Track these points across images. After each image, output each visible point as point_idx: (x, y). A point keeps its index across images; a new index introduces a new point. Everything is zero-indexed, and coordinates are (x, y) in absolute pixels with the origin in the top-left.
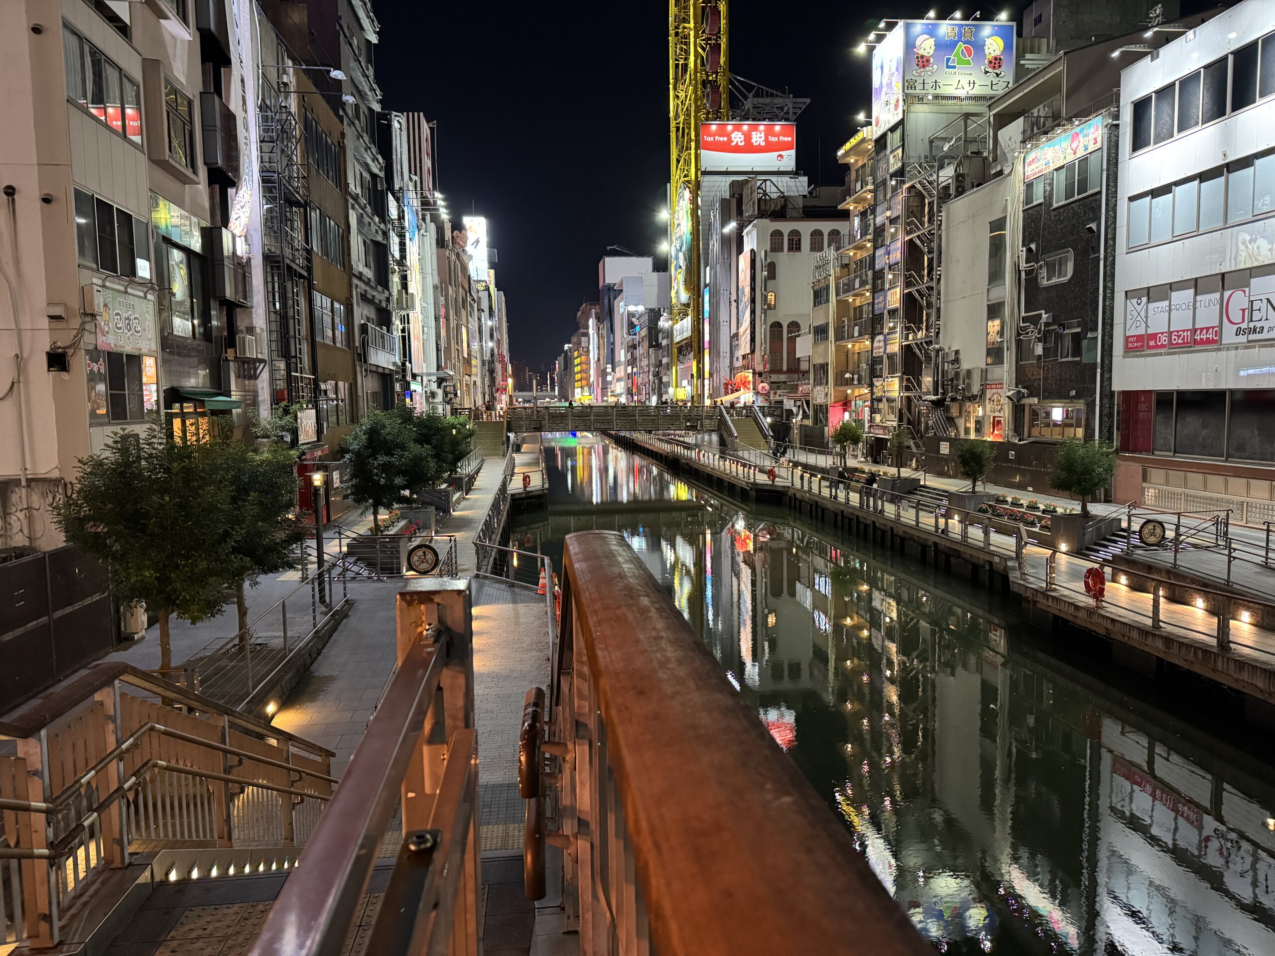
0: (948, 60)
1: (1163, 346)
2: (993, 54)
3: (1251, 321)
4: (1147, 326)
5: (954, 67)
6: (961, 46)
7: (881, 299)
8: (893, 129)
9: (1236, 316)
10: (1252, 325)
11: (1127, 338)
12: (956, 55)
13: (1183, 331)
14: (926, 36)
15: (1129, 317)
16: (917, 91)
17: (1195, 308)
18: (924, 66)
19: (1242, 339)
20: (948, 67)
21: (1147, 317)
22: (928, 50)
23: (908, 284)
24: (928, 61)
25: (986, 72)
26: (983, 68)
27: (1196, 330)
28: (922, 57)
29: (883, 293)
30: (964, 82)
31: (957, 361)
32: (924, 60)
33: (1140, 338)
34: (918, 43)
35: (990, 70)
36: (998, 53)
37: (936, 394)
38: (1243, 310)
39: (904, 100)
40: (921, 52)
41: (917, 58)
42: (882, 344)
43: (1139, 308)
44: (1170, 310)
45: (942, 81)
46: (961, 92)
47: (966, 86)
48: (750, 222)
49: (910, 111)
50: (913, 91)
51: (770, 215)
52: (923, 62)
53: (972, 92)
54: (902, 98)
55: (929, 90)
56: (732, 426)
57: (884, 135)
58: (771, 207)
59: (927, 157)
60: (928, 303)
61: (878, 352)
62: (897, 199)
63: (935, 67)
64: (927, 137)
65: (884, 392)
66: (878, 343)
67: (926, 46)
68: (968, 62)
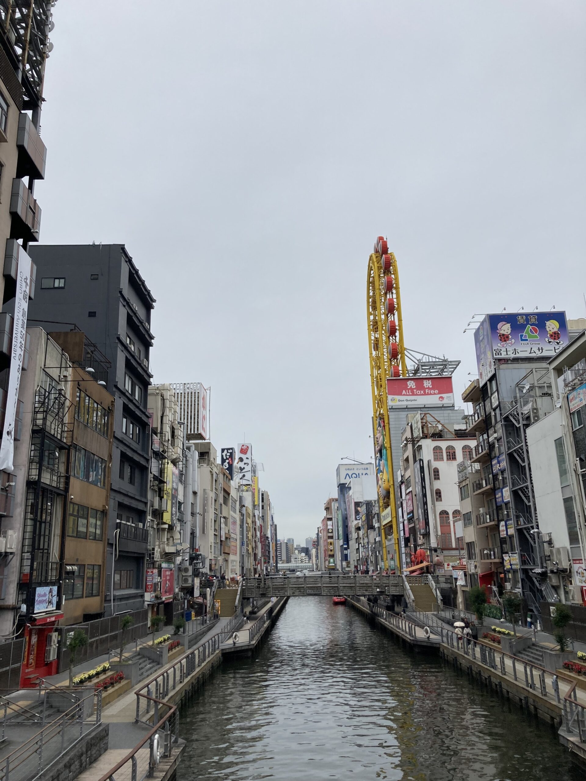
0: (522, 336)
2: (553, 331)
5: (527, 340)
6: (529, 327)
7: (500, 494)
8: (491, 380)
12: (527, 332)
14: (504, 323)
16: (503, 356)
18: (505, 341)
20: (522, 340)
22: (507, 331)
23: (513, 485)
24: (508, 337)
25: (550, 342)
26: (547, 339)
28: (503, 335)
29: (500, 490)
30: (535, 349)
31: (550, 542)
32: (505, 337)
34: (499, 326)
35: (552, 340)
36: (556, 330)
37: (542, 567)
39: (494, 362)
40: (502, 332)
41: (500, 336)
42: (504, 528)
45: (519, 349)
46: (533, 355)
47: (537, 351)
48: (418, 441)
49: (499, 369)
50: (499, 356)
51: (431, 436)
52: (504, 338)
53: (542, 355)
54: (493, 361)
55: (512, 356)
56: (410, 591)
57: (486, 384)
58: (431, 431)
59: (515, 397)
60: (528, 498)
61: (503, 534)
62: (499, 426)
63: (513, 340)
64: (513, 385)
65: (511, 565)
66: (502, 528)
67: (505, 328)
68: (536, 337)
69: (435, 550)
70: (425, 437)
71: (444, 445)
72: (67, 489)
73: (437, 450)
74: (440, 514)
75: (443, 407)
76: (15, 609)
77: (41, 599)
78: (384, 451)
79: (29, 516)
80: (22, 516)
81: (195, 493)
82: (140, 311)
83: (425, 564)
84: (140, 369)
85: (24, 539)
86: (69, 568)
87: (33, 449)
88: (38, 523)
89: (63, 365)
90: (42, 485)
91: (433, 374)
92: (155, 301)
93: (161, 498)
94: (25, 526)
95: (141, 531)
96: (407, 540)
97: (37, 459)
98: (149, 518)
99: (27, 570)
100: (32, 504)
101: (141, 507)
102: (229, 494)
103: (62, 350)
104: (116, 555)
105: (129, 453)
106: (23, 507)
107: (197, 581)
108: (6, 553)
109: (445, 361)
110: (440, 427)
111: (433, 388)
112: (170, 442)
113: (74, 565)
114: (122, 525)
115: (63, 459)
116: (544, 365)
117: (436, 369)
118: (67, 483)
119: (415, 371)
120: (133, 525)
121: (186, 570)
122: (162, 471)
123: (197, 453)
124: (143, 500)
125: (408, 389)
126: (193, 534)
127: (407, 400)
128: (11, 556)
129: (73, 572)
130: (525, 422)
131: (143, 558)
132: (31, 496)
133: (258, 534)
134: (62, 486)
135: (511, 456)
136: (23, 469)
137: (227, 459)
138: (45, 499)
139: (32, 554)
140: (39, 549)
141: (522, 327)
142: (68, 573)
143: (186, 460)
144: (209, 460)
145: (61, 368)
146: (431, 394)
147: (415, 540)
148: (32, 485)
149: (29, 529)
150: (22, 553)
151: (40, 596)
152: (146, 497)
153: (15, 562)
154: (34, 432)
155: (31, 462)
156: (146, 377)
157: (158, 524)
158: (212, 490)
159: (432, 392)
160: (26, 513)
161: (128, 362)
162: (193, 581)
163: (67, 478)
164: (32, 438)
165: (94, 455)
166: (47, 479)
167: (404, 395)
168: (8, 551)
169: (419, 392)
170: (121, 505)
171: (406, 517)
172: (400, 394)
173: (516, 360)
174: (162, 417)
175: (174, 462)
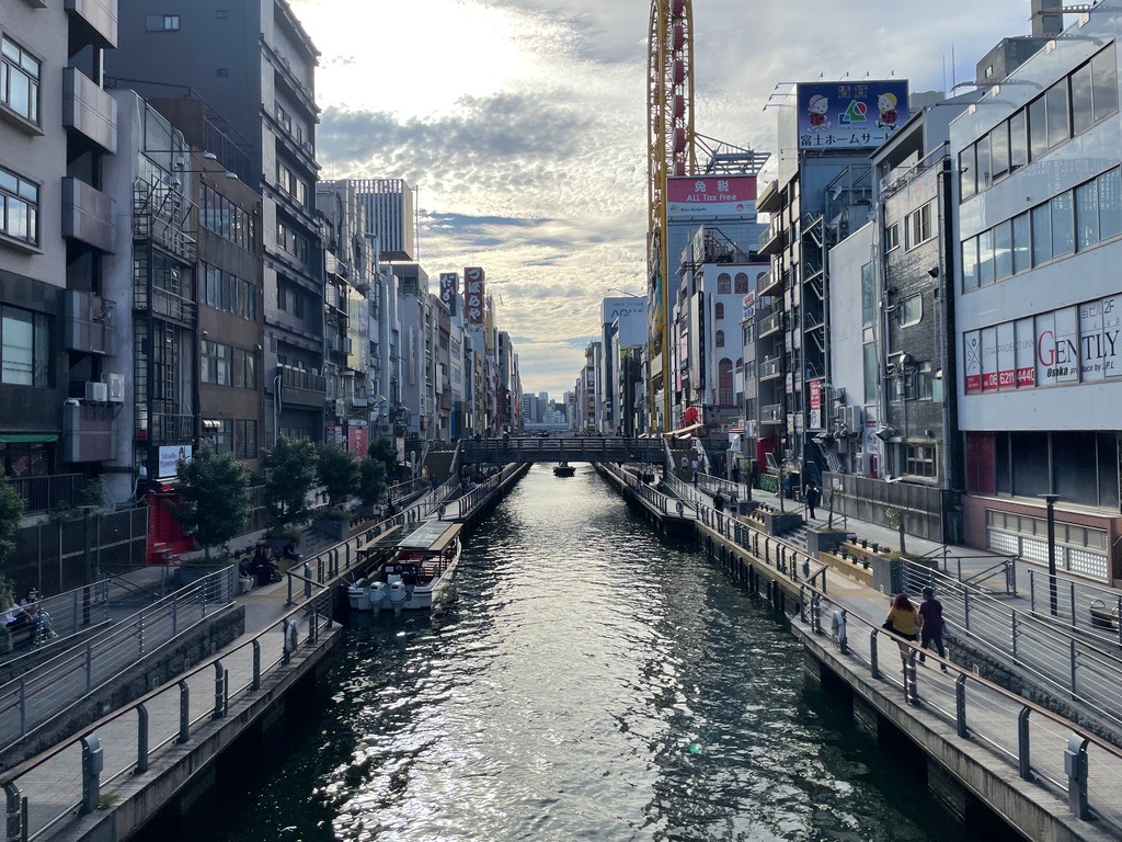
0: (842, 116)
1: (994, 387)
2: (887, 109)
3: (1058, 362)
4: (982, 367)
5: (849, 123)
6: (854, 103)
8: (792, 182)
9: (1046, 357)
10: (1059, 366)
11: (966, 378)
12: (850, 111)
13: (1008, 372)
14: (820, 96)
15: (967, 358)
16: (812, 146)
17: (1016, 349)
18: (818, 124)
19: (1052, 380)
20: (842, 122)
21: (981, 358)
22: (822, 108)
23: (807, 325)
24: (822, 118)
25: (880, 126)
26: (877, 122)
27: (1018, 371)
28: (816, 115)
30: (859, 136)
31: (843, 399)
32: (818, 117)
33: (976, 377)
34: (811, 102)
35: (884, 124)
36: (892, 108)
38: (1052, 351)
39: (799, 155)
40: (815, 110)
41: (812, 115)
42: (791, 381)
43: (974, 349)
44: (997, 351)
45: (836, 136)
46: (855, 145)
47: (861, 140)
48: (699, 266)
49: (805, 164)
50: (808, 147)
51: (717, 261)
52: (817, 119)
53: (867, 145)
54: (796, 152)
55: (824, 145)
56: (671, 459)
57: (786, 188)
58: (718, 253)
59: (824, 206)
60: (822, 343)
61: (789, 390)
62: (796, 246)
63: (829, 123)
64: (822, 188)
65: (795, 428)
66: (789, 381)
67: (820, 105)
68: (862, 118)
69: (711, 409)
70: (708, 260)
71: (732, 271)
72: (195, 323)
73: (724, 278)
74: (721, 363)
75: (742, 219)
76: (133, 471)
77: (168, 460)
78: (657, 281)
79: (142, 356)
80: (131, 357)
81: (395, 332)
82: (296, 70)
83: (696, 425)
84: (300, 157)
85: (136, 386)
86: (207, 423)
87: (137, 265)
88: (156, 366)
89: (176, 148)
90: (154, 315)
91: (732, 172)
92: (319, 54)
93: (343, 335)
94: (136, 368)
95: (314, 379)
96: (679, 396)
97: (144, 280)
98: (327, 362)
99: (144, 425)
100: (143, 340)
101: (312, 347)
102: (449, 334)
103: (172, 126)
104: (278, 408)
105: (290, 275)
106: (131, 344)
107: (401, 443)
108: (109, 402)
109: (751, 153)
110: (730, 248)
111: (731, 192)
112: (353, 261)
113: (216, 419)
114: (285, 373)
115: (187, 281)
116: (866, 159)
117: (737, 164)
118: (195, 314)
119: (707, 166)
120: (304, 371)
121: (385, 428)
122: (342, 302)
123: (396, 279)
124: (316, 338)
125: (696, 194)
126: (394, 384)
127: (693, 210)
128: (116, 409)
129: (215, 429)
130: (829, 242)
131: (321, 412)
132: (142, 331)
133: (493, 385)
134: (188, 316)
135: (807, 288)
136: (126, 294)
137: (448, 288)
138: (163, 335)
139: (147, 405)
140: (160, 398)
141: (844, 104)
142: (208, 429)
143: (381, 288)
144: (417, 288)
145: (172, 151)
146: (727, 201)
147: (688, 396)
148: (141, 315)
149: (143, 372)
150: (135, 403)
151: (165, 456)
152: (321, 335)
153: (127, 413)
154: (135, 242)
155: (136, 283)
156: (309, 167)
157: (340, 371)
158: (422, 328)
159: (729, 197)
160: (135, 351)
161: (280, 147)
162: (395, 442)
163: (195, 309)
164: (134, 251)
165: (235, 277)
166: (160, 307)
167: (690, 201)
168: (113, 400)
169: (710, 198)
170: (282, 345)
171: (678, 368)
172: (685, 201)
173: (830, 152)
174: (340, 227)
175: (362, 289)
